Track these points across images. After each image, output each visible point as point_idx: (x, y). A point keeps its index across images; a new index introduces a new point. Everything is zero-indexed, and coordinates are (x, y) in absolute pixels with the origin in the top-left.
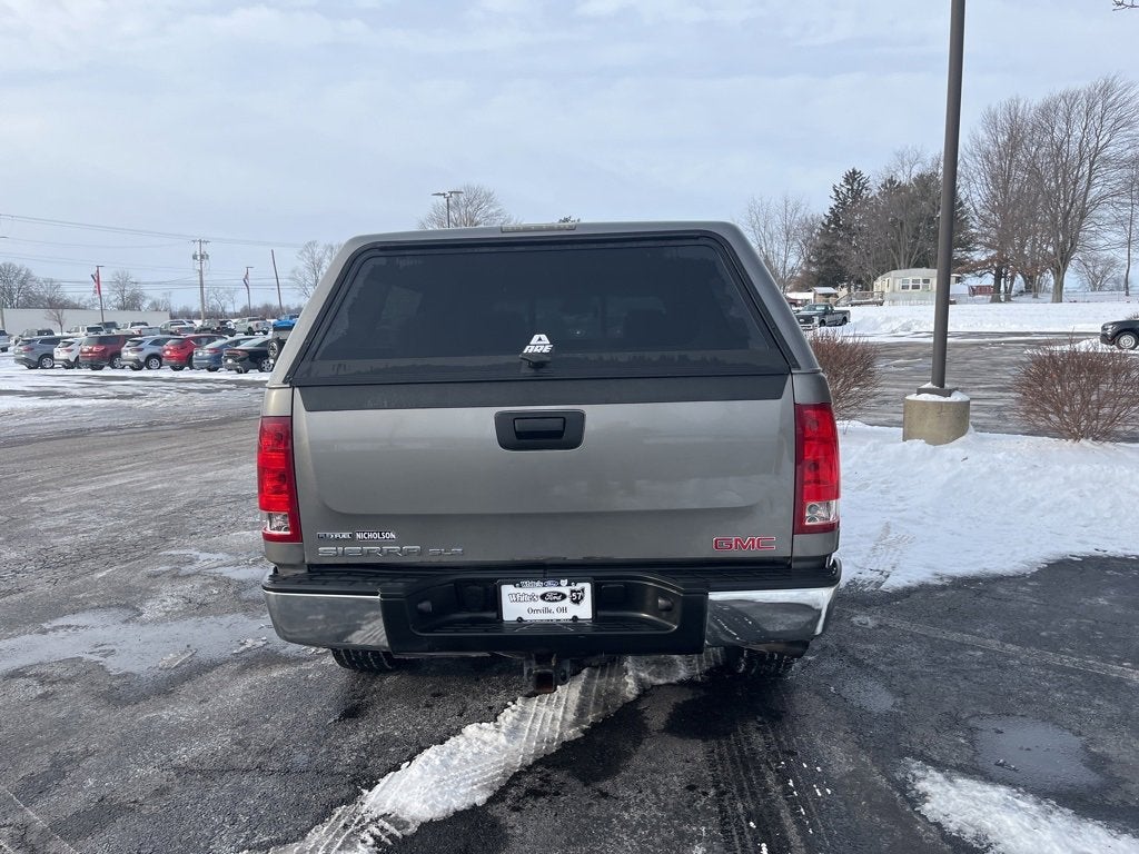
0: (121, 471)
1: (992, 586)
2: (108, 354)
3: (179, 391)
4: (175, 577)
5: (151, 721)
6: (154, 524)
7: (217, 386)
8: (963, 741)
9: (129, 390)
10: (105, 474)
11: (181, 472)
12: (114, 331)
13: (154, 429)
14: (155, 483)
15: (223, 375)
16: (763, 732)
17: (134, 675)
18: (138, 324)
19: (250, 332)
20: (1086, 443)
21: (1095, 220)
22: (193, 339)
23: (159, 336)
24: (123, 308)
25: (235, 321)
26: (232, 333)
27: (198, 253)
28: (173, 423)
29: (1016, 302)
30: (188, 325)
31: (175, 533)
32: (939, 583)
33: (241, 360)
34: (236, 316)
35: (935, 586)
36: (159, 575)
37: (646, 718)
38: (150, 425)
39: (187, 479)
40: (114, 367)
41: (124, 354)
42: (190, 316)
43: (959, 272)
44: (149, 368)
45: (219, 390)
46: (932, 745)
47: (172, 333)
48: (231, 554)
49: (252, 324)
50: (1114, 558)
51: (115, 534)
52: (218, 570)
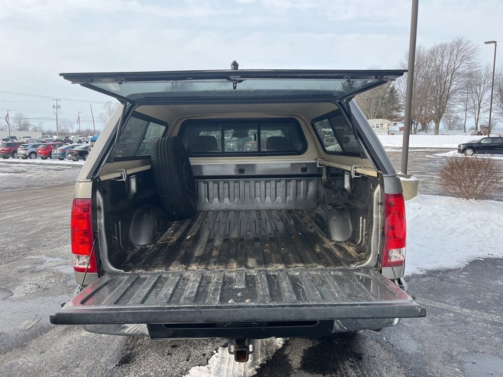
0: (10, 211)
1: (447, 275)
2: (11, 151)
3: (44, 169)
4: (32, 272)
5: (12, 365)
6: (25, 240)
7: (63, 167)
8: (458, 370)
9: (20, 169)
10: (3, 212)
11: (41, 212)
12: (15, 140)
13: (30, 188)
14: (27, 218)
15: (66, 162)
16: (354, 368)
17: (6, 334)
18: (26, 137)
19: (80, 142)
20: (472, 201)
21: (454, 100)
22: (52, 145)
23: (36, 143)
24: (20, 130)
25: (73, 137)
26: (71, 142)
27: (55, 105)
28: (40, 186)
29: (419, 134)
30: (50, 138)
31: (36, 246)
32: (421, 273)
33: (75, 155)
34: (73, 134)
35: (420, 275)
36: (24, 271)
37: (290, 360)
38: (28, 186)
39: (44, 215)
40: (14, 158)
41: (19, 152)
42: (51, 134)
43: (395, 121)
44: (31, 158)
45: (63, 169)
46: (443, 373)
47: (42, 142)
48: (63, 258)
49: (81, 138)
50: (498, 259)
51: (4, 246)
52: (56, 268)
